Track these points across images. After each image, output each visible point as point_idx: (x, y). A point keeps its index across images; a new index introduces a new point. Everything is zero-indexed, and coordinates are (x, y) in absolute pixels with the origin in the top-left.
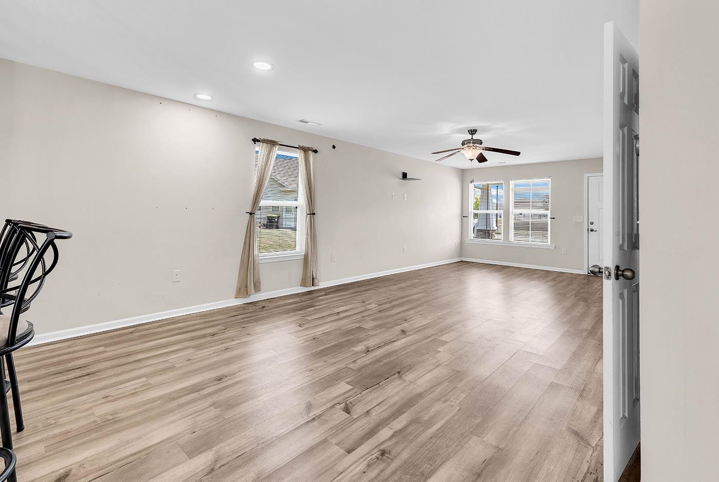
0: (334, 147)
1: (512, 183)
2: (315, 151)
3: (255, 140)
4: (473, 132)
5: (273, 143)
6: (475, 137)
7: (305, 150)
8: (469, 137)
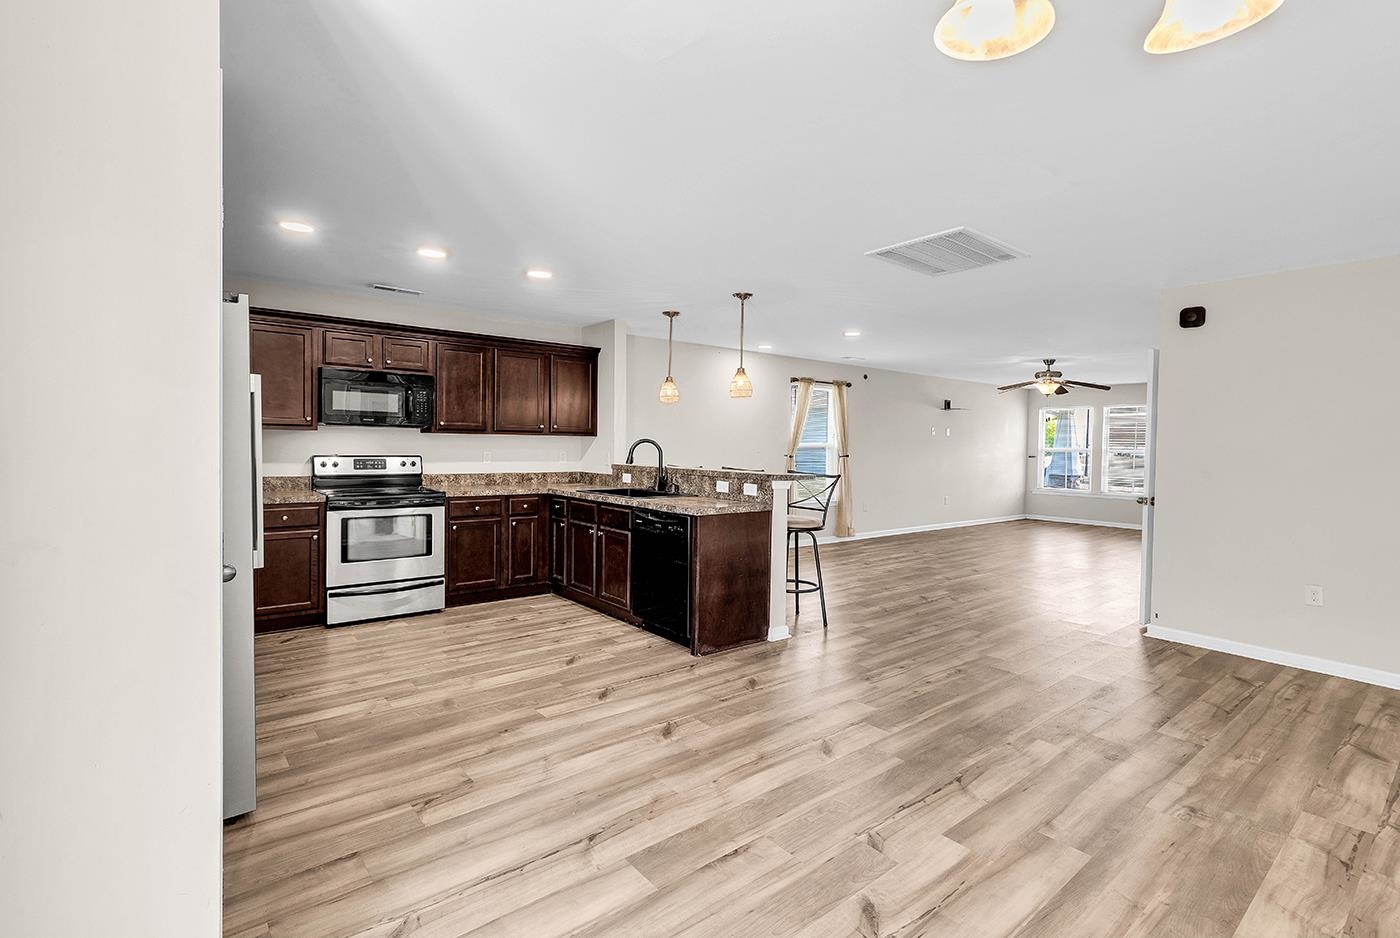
0: (866, 377)
1: (1105, 409)
2: (849, 385)
3: (794, 380)
4: (1049, 362)
5: (809, 381)
7: (839, 384)
8: (1045, 368)
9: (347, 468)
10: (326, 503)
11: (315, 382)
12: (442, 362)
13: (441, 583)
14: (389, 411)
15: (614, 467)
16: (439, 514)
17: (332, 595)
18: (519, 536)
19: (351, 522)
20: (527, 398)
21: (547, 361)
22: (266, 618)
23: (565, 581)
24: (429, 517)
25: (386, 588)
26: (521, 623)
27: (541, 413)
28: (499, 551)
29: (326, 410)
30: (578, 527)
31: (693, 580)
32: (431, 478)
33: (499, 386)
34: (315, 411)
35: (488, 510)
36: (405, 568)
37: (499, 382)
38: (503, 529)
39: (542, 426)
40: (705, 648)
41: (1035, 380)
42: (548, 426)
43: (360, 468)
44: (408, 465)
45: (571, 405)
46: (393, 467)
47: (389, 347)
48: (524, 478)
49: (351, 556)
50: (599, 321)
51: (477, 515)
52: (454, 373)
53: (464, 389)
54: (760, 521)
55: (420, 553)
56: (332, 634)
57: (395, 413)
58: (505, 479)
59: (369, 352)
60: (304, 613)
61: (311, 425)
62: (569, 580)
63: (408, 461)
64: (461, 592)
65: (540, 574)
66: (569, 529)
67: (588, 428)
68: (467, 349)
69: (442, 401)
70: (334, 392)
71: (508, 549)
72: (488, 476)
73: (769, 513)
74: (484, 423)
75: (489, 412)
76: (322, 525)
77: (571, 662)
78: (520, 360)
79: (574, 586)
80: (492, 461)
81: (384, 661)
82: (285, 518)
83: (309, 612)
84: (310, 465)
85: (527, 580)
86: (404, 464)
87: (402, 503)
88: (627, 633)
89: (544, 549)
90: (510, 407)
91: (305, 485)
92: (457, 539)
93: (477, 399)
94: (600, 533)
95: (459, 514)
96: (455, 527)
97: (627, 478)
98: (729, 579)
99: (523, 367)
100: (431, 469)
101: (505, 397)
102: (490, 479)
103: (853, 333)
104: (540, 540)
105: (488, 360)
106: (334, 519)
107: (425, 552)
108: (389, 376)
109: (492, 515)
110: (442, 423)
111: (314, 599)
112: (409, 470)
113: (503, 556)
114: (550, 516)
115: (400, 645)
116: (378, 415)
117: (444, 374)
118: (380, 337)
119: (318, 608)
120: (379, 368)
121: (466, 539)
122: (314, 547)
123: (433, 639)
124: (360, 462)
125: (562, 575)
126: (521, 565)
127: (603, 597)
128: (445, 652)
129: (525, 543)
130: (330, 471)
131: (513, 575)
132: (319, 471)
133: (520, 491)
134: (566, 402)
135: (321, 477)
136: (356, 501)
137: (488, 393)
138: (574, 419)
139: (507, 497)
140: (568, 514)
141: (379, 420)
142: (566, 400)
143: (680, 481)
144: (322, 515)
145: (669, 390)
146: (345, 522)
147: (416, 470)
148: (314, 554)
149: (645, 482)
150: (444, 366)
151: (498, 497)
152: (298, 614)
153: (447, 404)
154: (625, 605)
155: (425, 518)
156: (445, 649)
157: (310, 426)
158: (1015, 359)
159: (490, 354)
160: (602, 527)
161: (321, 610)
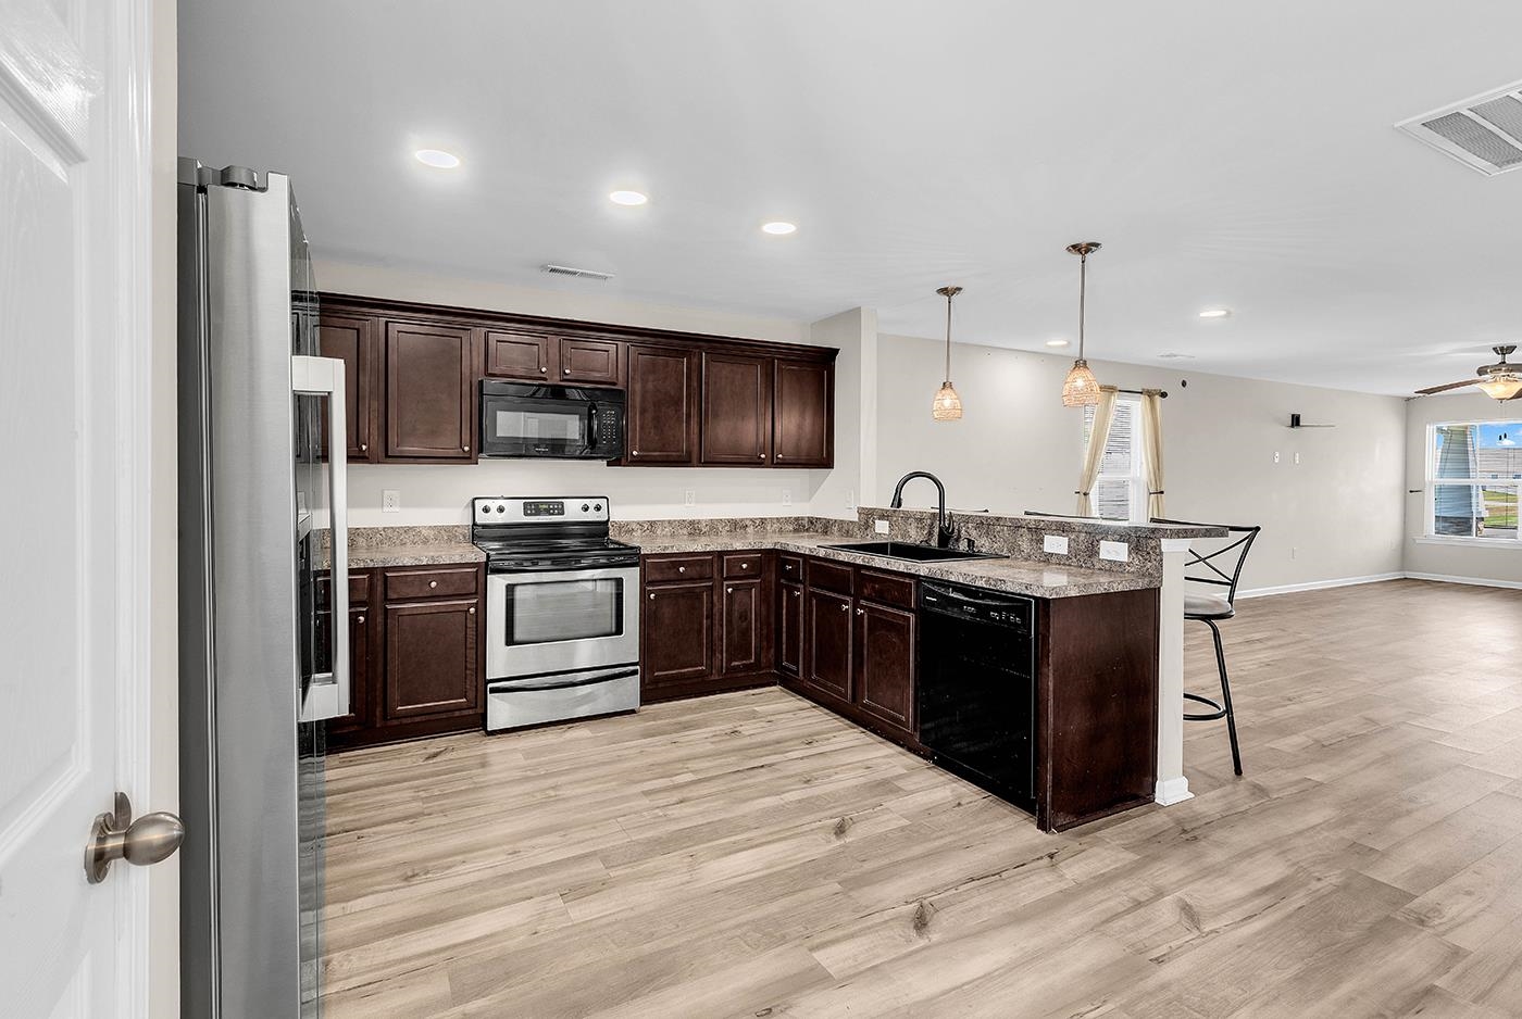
0: (1184, 384)
2: (1164, 395)
4: (1505, 350)
6: (1510, 359)
7: (1150, 394)
8: (1498, 359)
9: (515, 514)
10: (486, 563)
11: (475, 401)
12: (634, 370)
13: (634, 673)
14: (568, 437)
15: (861, 511)
16: (631, 577)
17: (493, 690)
18: (736, 607)
19: (518, 590)
20: (743, 419)
21: (770, 367)
22: (409, 721)
23: (801, 674)
24: (619, 582)
25: (562, 680)
26: (747, 741)
27: (761, 439)
28: (711, 628)
29: (488, 438)
30: (822, 600)
31: (1040, 702)
32: (621, 527)
33: (707, 403)
34: (476, 438)
35: (693, 572)
36: (587, 653)
37: (707, 398)
38: (715, 598)
39: (763, 456)
40: (1061, 821)
41: (1477, 377)
42: (770, 456)
43: (531, 515)
44: (591, 509)
45: (800, 427)
46: (573, 512)
47: (568, 352)
48: (736, 526)
49: (518, 636)
50: (841, 310)
51: (681, 579)
52: (650, 386)
53: (663, 405)
54: (1142, 605)
55: (608, 630)
56: (494, 746)
57: (575, 440)
58: (713, 527)
59: (543, 359)
60: (457, 714)
61: (470, 458)
62: (807, 672)
63: (592, 503)
64: (660, 685)
65: (764, 660)
66: (808, 601)
67: (820, 456)
68: (668, 352)
69: (635, 423)
70: (498, 413)
71: (722, 626)
72: (692, 523)
73: (1156, 592)
74: (689, 453)
75: (695, 438)
76: (481, 593)
77: (840, 830)
78: (735, 367)
79: (814, 681)
80: (697, 502)
81: (561, 806)
82: (433, 584)
83: (466, 712)
84: (471, 509)
85: (748, 667)
86: (586, 509)
87: (585, 562)
88: (912, 770)
89: (769, 625)
90: (723, 431)
91: (464, 537)
92: (655, 612)
93: (679, 420)
94: (860, 611)
95: (659, 577)
96: (652, 596)
97: (882, 527)
98: (1096, 703)
99: (739, 376)
100: (619, 514)
101: (716, 416)
102: (694, 528)
103: (1213, 313)
104: (764, 613)
105: (693, 367)
106: (497, 585)
107: (614, 630)
108: (567, 391)
109: (702, 578)
110: (635, 453)
111: (471, 695)
112: (591, 516)
113: (715, 634)
114: (778, 581)
115: (580, 775)
116: (556, 442)
117: (638, 387)
118: (556, 339)
119: (476, 707)
120: (555, 380)
121: (667, 612)
122: (471, 624)
123: (626, 765)
124: (532, 506)
125: (797, 664)
126: (739, 648)
127: (865, 706)
128: (646, 793)
129: (744, 616)
130: (494, 518)
131: (729, 661)
132: (482, 518)
133: (738, 546)
134: (791, 424)
135: (484, 526)
136: (526, 560)
137: (694, 411)
138: (804, 445)
139: (721, 554)
140: (805, 579)
141: (556, 449)
142: (793, 421)
143: (974, 533)
144: (481, 580)
145: (947, 401)
146: (510, 589)
147: (601, 516)
148: (471, 633)
149: (913, 532)
150: (638, 377)
151: (709, 553)
152: (450, 715)
153: (642, 428)
154: (905, 724)
155: (614, 583)
156: (648, 786)
157: (468, 459)
158: (1443, 349)
159: (695, 360)
160: (863, 602)
161: (480, 711)
